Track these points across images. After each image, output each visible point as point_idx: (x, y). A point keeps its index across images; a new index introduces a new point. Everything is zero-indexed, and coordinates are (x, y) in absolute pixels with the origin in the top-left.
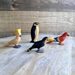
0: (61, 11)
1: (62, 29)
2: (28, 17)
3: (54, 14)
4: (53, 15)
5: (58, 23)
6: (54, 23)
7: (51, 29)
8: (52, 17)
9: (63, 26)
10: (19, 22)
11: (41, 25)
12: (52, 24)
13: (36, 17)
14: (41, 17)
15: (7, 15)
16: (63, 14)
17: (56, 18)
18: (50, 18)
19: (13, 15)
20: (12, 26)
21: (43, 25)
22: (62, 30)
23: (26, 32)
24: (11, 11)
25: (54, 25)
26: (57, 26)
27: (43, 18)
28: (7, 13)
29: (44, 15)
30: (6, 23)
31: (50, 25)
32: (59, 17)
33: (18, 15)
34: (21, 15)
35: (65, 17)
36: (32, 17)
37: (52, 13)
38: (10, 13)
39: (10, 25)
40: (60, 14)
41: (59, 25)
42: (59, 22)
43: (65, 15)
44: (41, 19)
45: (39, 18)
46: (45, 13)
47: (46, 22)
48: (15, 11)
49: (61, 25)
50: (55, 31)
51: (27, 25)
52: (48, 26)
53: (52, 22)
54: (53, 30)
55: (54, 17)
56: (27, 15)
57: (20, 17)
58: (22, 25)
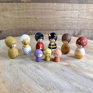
0: (85, 3)
1: (85, 25)
2: (43, 10)
3: (76, 7)
4: (74, 8)
5: (80, 18)
6: (75, 18)
7: (71, 26)
8: (73, 11)
9: (86, 22)
10: (31, 17)
11: (59, 21)
12: (72, 19)
13: (52, 11)
14: (59, 11)
15: (17, 8)
16: (87, 7)
17: (77, 11)
18: (70, 11)
19: (24, 8)
20: (24, 22)
21: (62, 21)
22: (85, 28)
23: (40, 29)
24: (22, 3)
25: (75, 20)
26: (79, 21)
27: (61, 12)
28: (17, 6)
29: (63, 8)
30: (16, 18)
31: (70, 21)
32: (82, 11)
33: (30, 8)
34: (34, 8)
35: (90, 11)
36: (47, 11)
37: (73, 6)
38: (21, 6)
39: (21, 21)
40: (83, 6)
41: (81, 21)
42: (82, 17)
43: (90, 8)
44: (58, 13)
45: (57, 12)
46: (64, 6)
47: (64, 17)
48: (27, 3)
49: (83, 21)
50: (76, 29)
51: (42, 21)
52: (67, 21)
53: (72, 17)
54: (74, 27)
55: (76, 10)
56: (41, 8)
57: (32, 10)
58: (34, 21)
